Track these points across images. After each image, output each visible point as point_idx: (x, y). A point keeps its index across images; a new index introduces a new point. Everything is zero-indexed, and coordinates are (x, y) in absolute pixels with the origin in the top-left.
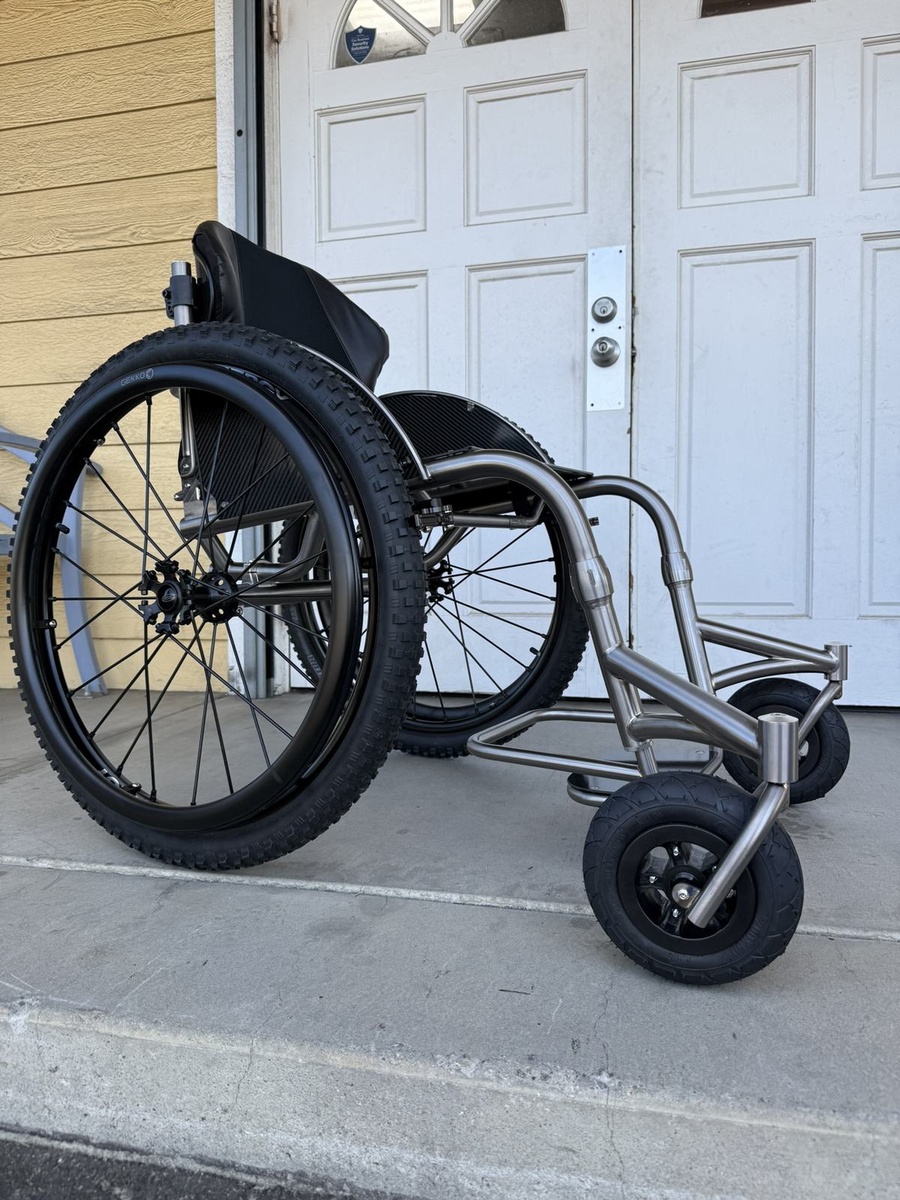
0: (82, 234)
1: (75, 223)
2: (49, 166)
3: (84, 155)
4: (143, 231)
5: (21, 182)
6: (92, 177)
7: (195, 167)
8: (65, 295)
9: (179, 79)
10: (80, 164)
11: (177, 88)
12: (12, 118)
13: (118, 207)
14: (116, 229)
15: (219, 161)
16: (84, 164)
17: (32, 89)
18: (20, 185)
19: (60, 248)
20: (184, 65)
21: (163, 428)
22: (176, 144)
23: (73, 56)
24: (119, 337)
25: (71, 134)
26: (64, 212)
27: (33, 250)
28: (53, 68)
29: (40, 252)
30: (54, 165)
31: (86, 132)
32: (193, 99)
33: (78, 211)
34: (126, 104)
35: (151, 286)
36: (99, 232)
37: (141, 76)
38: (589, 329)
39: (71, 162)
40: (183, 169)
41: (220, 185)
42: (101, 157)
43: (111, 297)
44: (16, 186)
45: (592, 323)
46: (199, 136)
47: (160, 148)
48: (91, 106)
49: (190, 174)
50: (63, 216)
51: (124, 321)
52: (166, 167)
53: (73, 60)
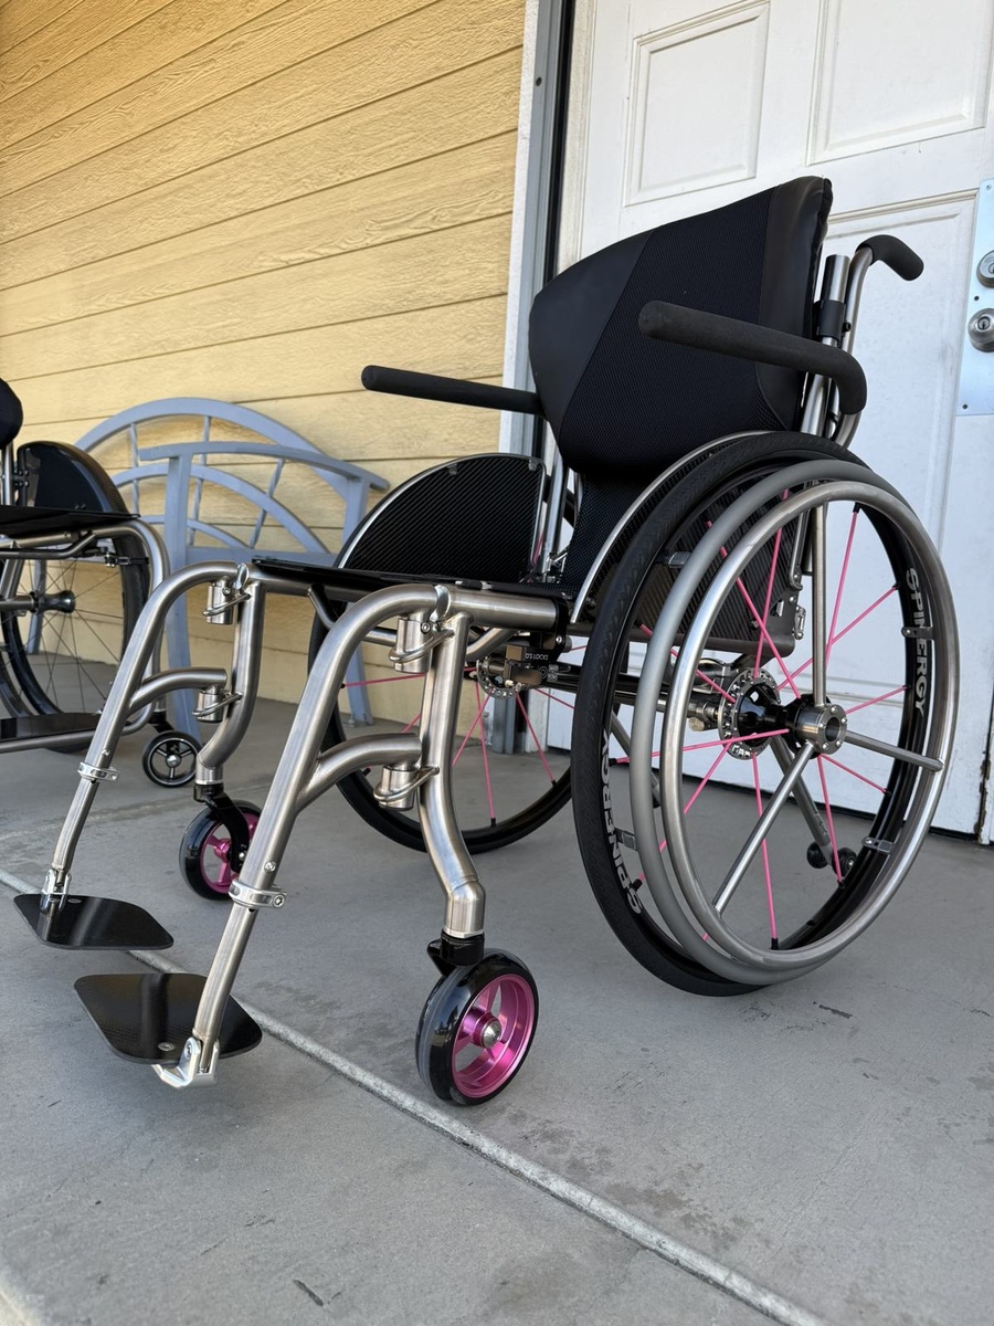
0: (389, 223)
1: (384, 212)
2: (364, 152)
3: (397, 134)
4: (443, 214)
5: (341, 174)
6: (403, 159)
7: (499, 131)
8: (370, 293)
9: (491, 29)
10: (391, 146)
11: (488, 40)
12: (337, 105)
13: (424, 188)
14: (419, 215)
15: (520, 121)
16: (395, 145)
17: (356, 69)
18: (339, 177)
19: (369, 241)
20: (497, 10)
21: (446, 440)
22: (483, 106)
23: (394, 24)
24: (415, 338)
25: (387, 113)
26: (375, 201)
27: (344, 246)
28: (377, 41)
29: (351, 247)
30: (370, 150)
31: (400, 108)
32: (502, 50)
33: (388, 199)
34: (437, 68)
35: (447, 277)
36: (404, 219)
37: (455, 33)
38: (971, 298)
39: (384, 145)
40: (486, 136)
41: (519, 149)
42: (412, 134)
43: (409, 292)
44: (336, 178)
45: (976, 287)
46: (506, 94)
47: (466, 115)
48: (406, 78)
49: (493, 141)
50: (374, 206)
51: (420, 319)
52: (470, 136)
53: (393, 29)
